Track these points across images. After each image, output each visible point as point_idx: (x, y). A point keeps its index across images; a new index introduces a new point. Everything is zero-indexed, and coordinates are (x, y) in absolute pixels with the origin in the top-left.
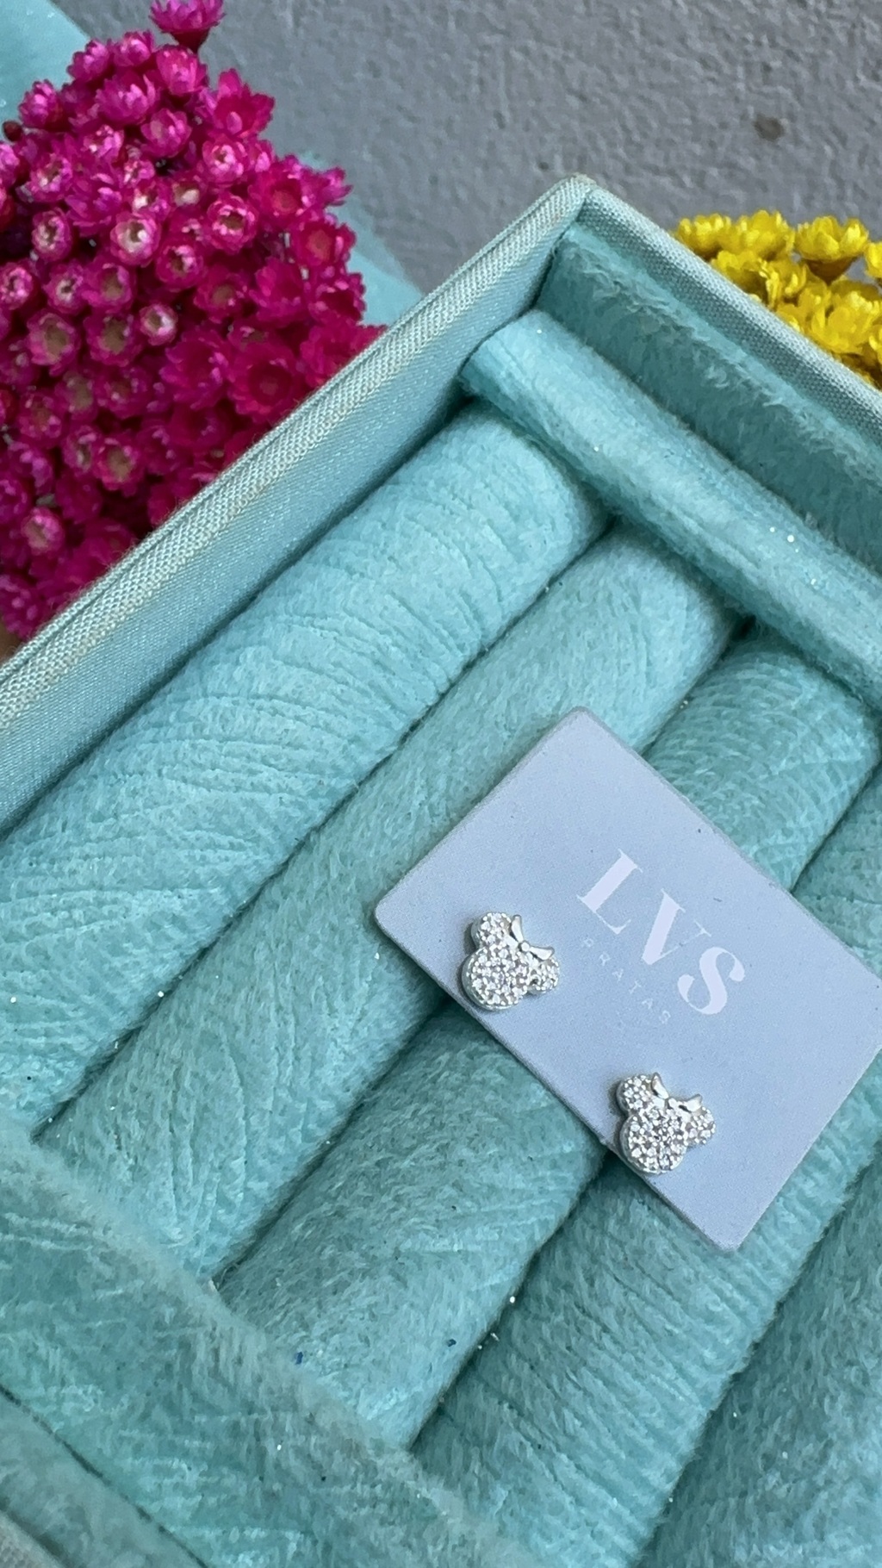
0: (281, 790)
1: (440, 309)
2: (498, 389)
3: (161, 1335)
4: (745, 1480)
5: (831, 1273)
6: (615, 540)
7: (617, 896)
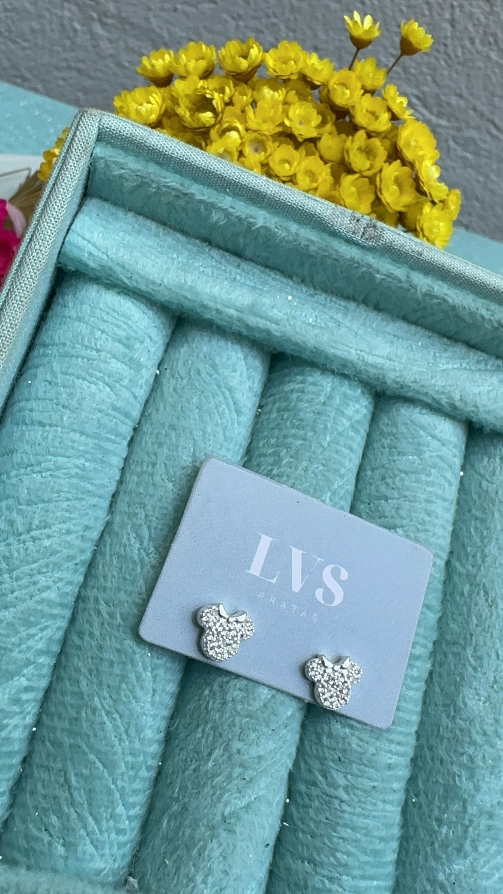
0: (56, 583)
2: (87, 265)
4: (431, 836)
5: (436, 705)
6: (186, 328)
7: (267, 561)
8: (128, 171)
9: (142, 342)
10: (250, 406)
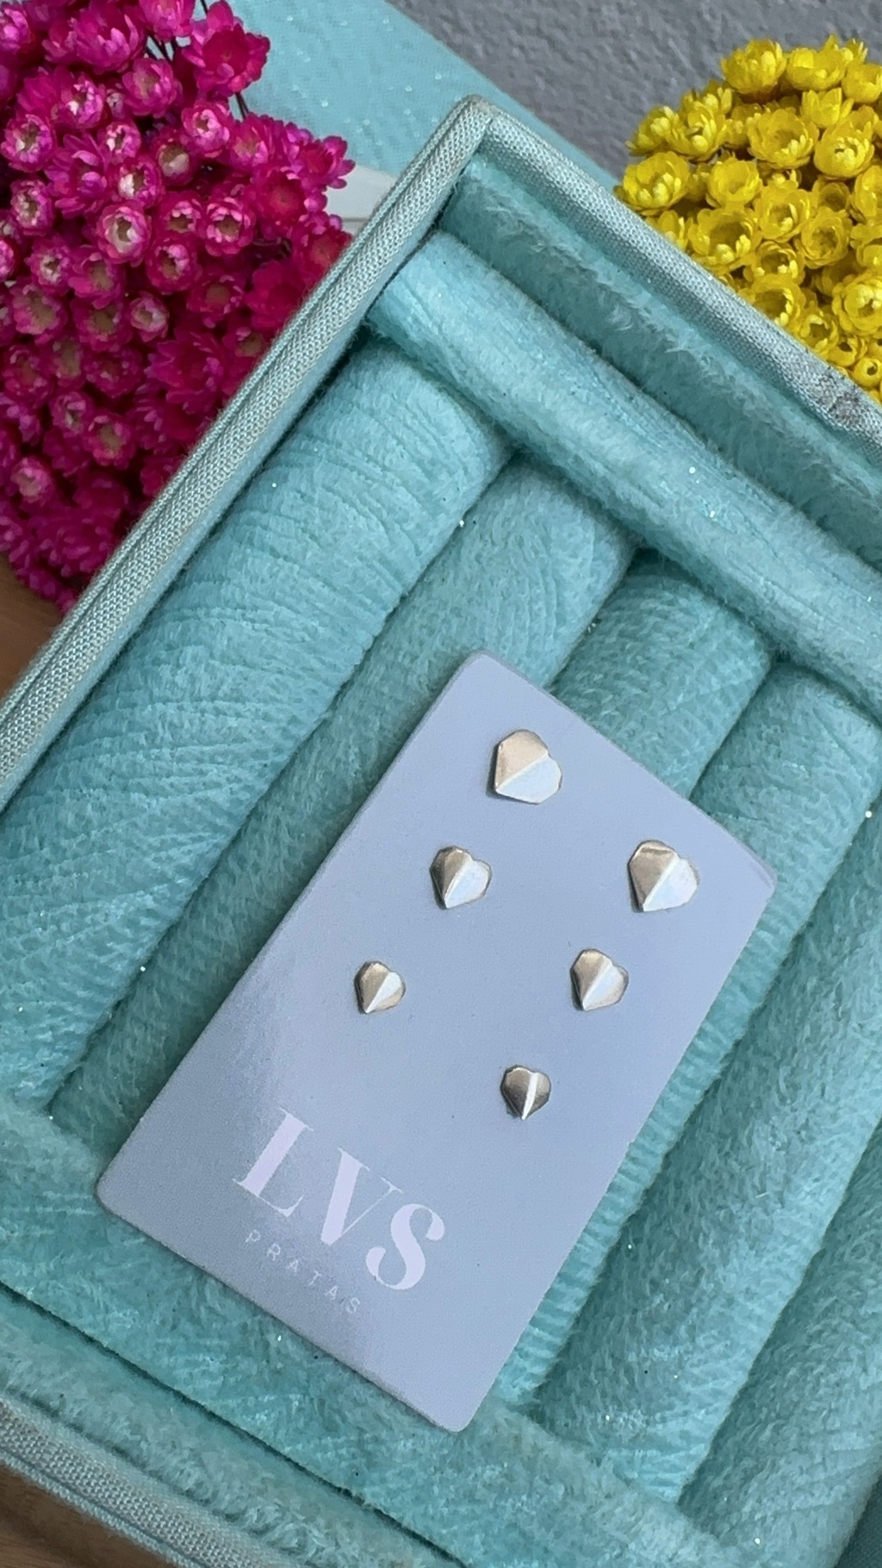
0: (230, 783)
2: (406, 336)
5: (708, 1130)
6: (523, 470)
8: (509, 212)
9: (451, 474)
10: (581, 615)
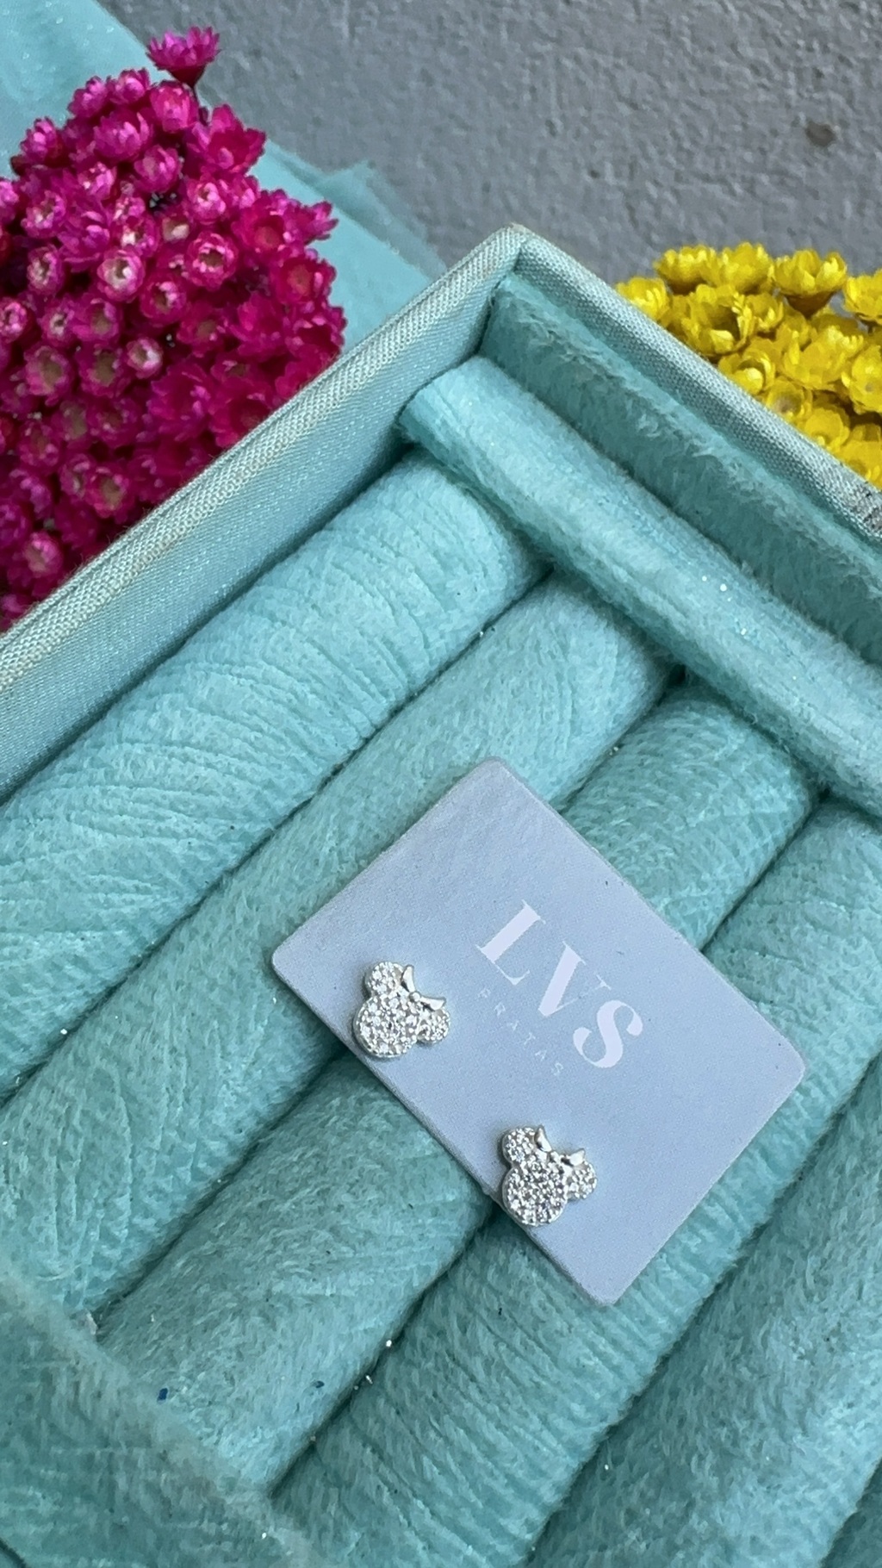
0: (189, 836)
1: (361, 363)
2: (432, 436)
3: (26, 1367)
4: (606, 1534)
5: (717, 1329)
6: (551, 585)
7: (516, 947)
8: (541, 323)
9: (469, 571)
10: (600, 731)
